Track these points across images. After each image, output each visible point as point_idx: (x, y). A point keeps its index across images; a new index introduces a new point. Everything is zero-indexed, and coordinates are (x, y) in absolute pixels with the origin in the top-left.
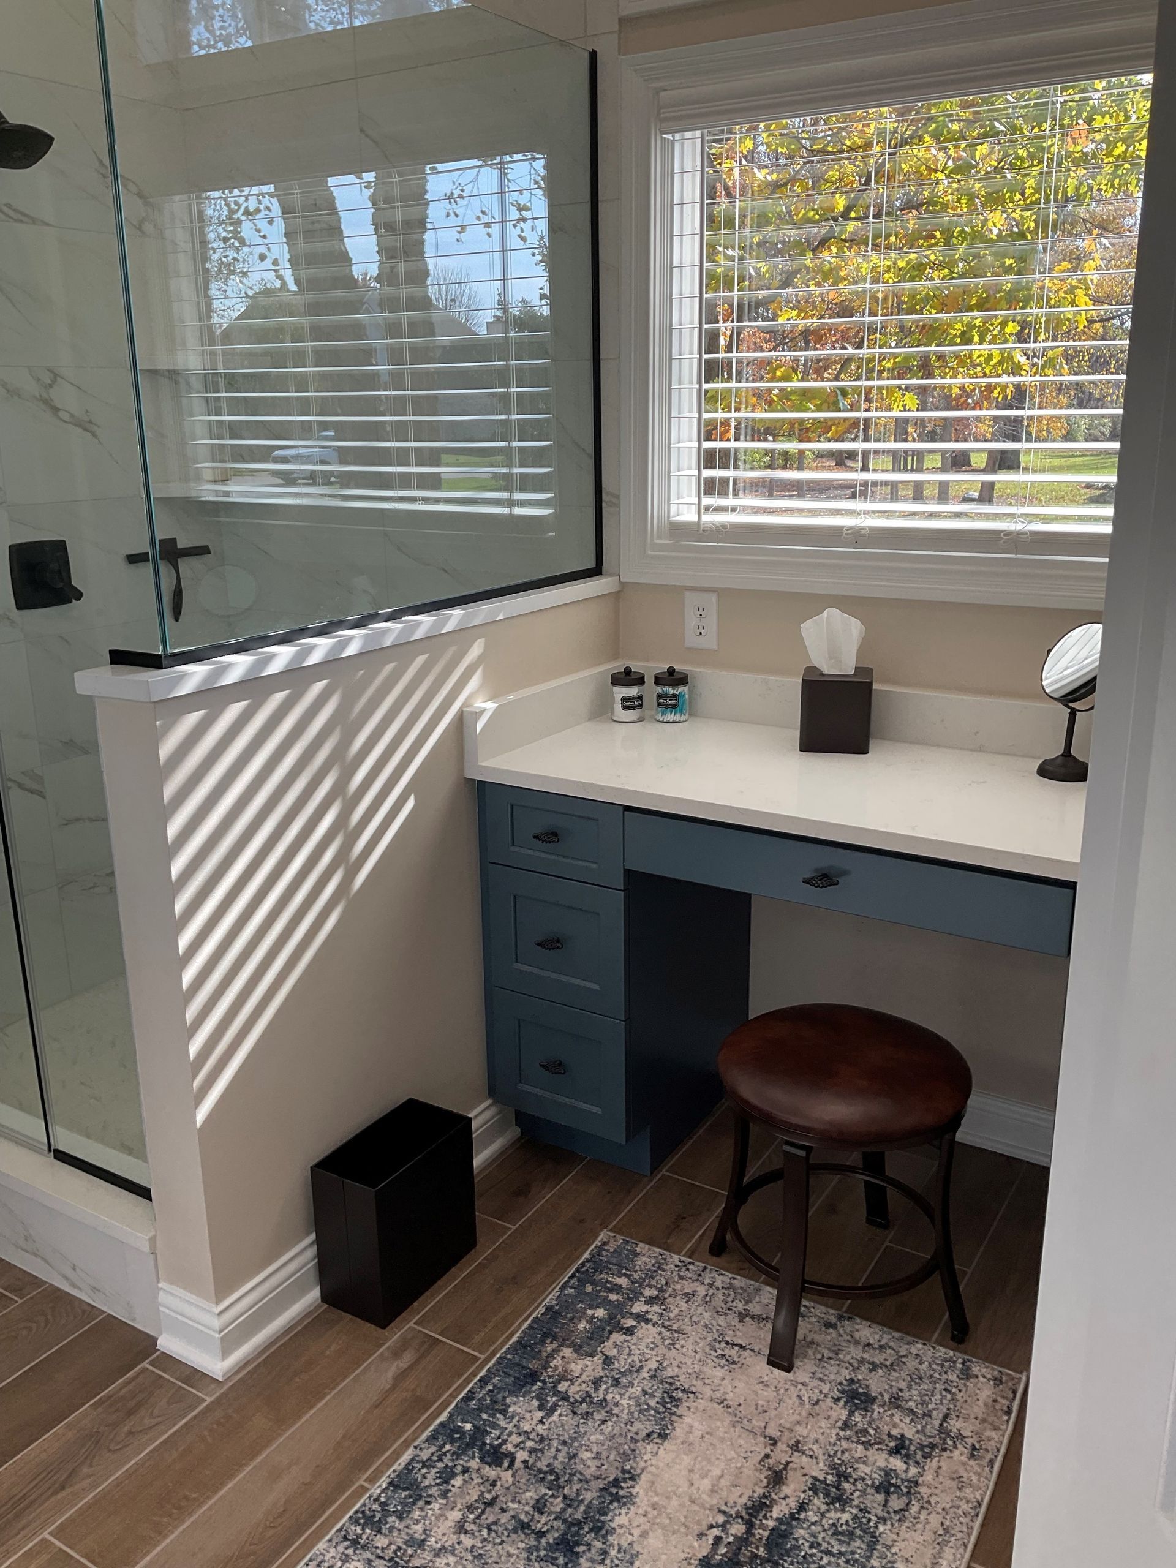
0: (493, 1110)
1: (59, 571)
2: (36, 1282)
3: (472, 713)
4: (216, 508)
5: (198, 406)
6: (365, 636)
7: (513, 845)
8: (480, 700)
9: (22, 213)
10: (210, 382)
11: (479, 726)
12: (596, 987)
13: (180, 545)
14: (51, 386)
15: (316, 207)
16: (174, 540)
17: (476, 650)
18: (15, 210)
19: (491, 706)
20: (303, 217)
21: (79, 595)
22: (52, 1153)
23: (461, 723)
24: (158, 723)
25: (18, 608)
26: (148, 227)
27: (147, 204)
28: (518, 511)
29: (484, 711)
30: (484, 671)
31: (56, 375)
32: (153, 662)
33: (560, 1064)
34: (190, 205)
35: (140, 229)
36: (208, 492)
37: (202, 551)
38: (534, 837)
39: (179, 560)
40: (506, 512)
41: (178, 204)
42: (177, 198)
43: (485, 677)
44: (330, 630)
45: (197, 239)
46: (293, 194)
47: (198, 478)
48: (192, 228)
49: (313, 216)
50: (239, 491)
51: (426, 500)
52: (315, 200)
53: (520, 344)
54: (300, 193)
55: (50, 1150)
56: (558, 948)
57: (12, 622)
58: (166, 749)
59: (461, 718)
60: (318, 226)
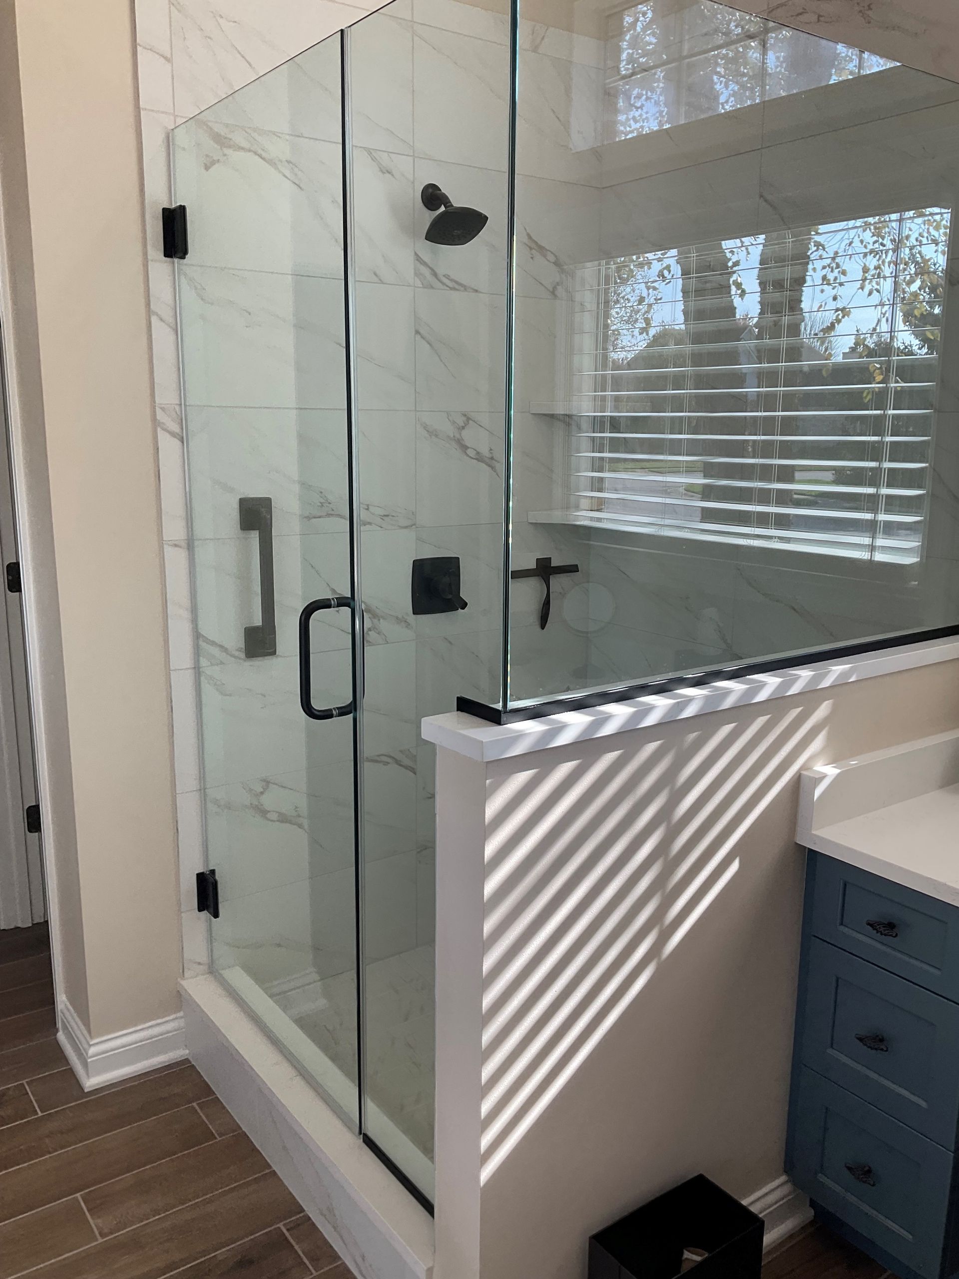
0: (787, 1188)
1: (450, 584)
2: (335, 1257)
3: (811, 778)
4: (588, 532)
5: (585, 444)
6: (707, 698)
7: (842, 924)
8: (819, 764)
9: (456, 282)
10: (598, 424)
11: (818, 792)
12: (924, 1104)
13: (554, 564)
14: (463, 428)
15: (709, 268)
16: (549, 560)
17: (823, 710)
18: (452, 280)
19: (831, 771)
20: (696, 277)
21: (464, 605)
22: (362, 1136)
23: (798, 787)
24: (488, 781)
25: (414, 614)
26: (560, 291)
27: (562, 271)
28: (879, 557)
29: (824, 777)
30: (829, 733)
31: (468, 419)
32: (494, 717)
33: (869, 1171)
34: (599, 270)
35: (553, 293)
36: (584, 517)
37: (572, 569)
38: (869, 924)
39: (551, 576)
40: (865, 558)
41: (589, 271)
42: (589, 264)
43: (829, 739)
44: (671, 686)
45: (602, 299)
46: (690, 257)
47: (577, 508)
48: (599, 290)
49: (706, 276)
50: (610, 521)
51: (782, 539)
52: (710, 262)
53: (899, 393)
54: (697, 256)
55: (360, 1133)
56: (882, 1050)
57: (408, 625)
58: (492, 808)
59: (798, 780)
60: (708, 286)
